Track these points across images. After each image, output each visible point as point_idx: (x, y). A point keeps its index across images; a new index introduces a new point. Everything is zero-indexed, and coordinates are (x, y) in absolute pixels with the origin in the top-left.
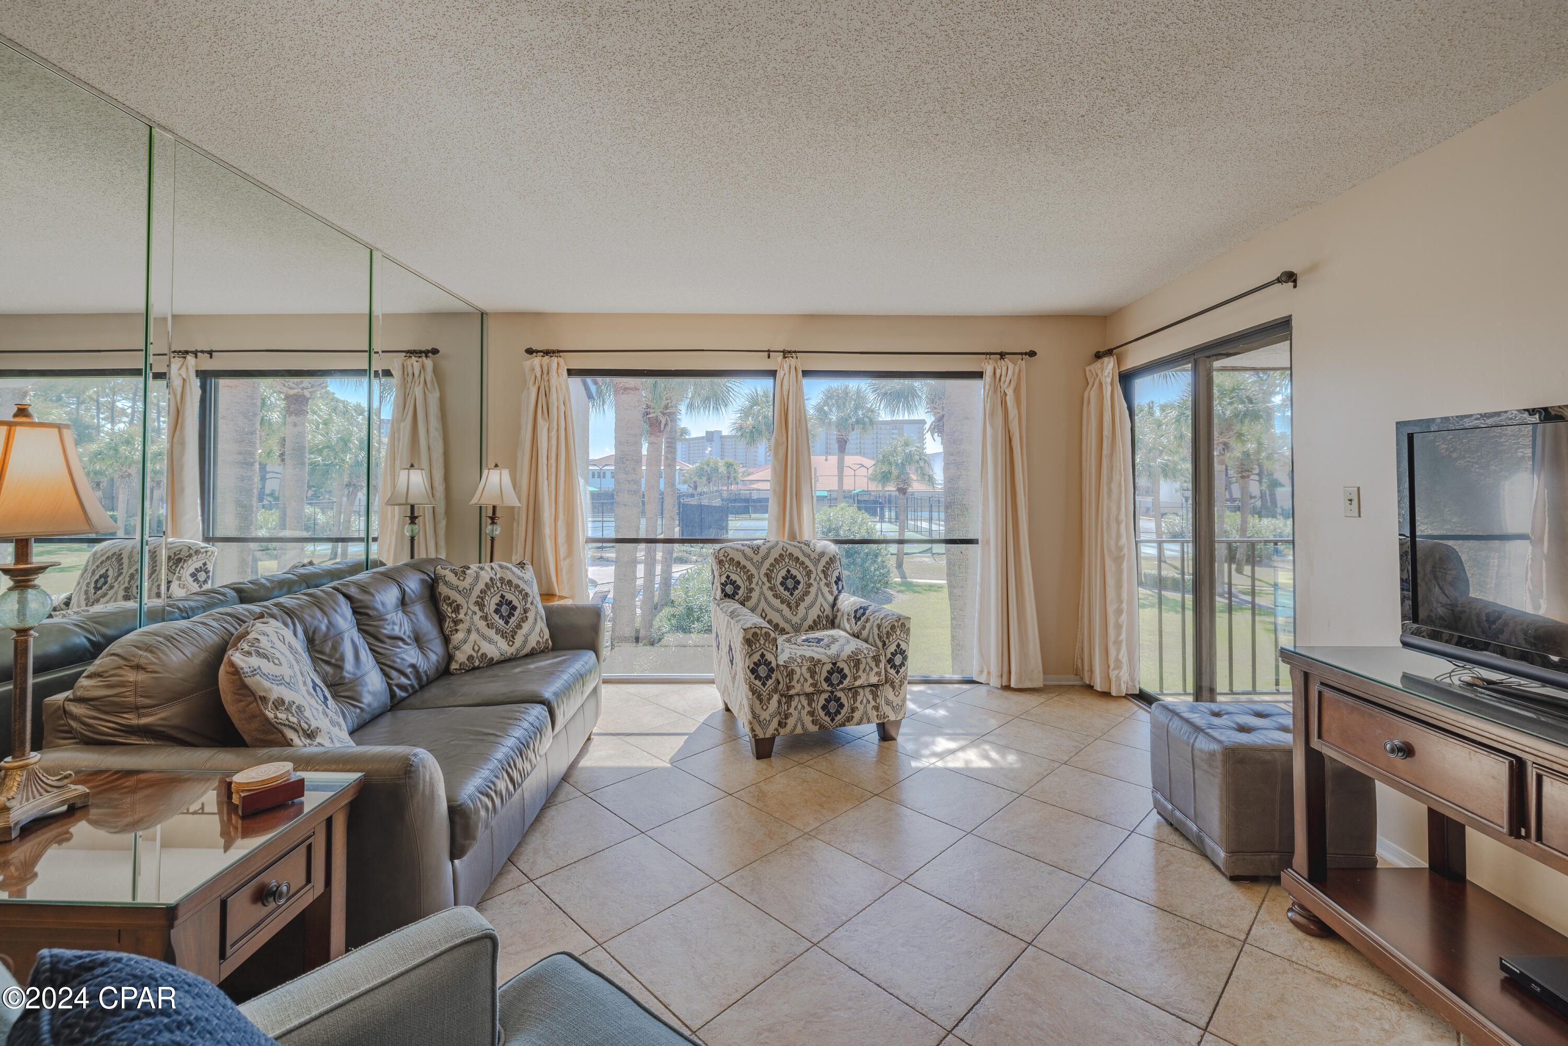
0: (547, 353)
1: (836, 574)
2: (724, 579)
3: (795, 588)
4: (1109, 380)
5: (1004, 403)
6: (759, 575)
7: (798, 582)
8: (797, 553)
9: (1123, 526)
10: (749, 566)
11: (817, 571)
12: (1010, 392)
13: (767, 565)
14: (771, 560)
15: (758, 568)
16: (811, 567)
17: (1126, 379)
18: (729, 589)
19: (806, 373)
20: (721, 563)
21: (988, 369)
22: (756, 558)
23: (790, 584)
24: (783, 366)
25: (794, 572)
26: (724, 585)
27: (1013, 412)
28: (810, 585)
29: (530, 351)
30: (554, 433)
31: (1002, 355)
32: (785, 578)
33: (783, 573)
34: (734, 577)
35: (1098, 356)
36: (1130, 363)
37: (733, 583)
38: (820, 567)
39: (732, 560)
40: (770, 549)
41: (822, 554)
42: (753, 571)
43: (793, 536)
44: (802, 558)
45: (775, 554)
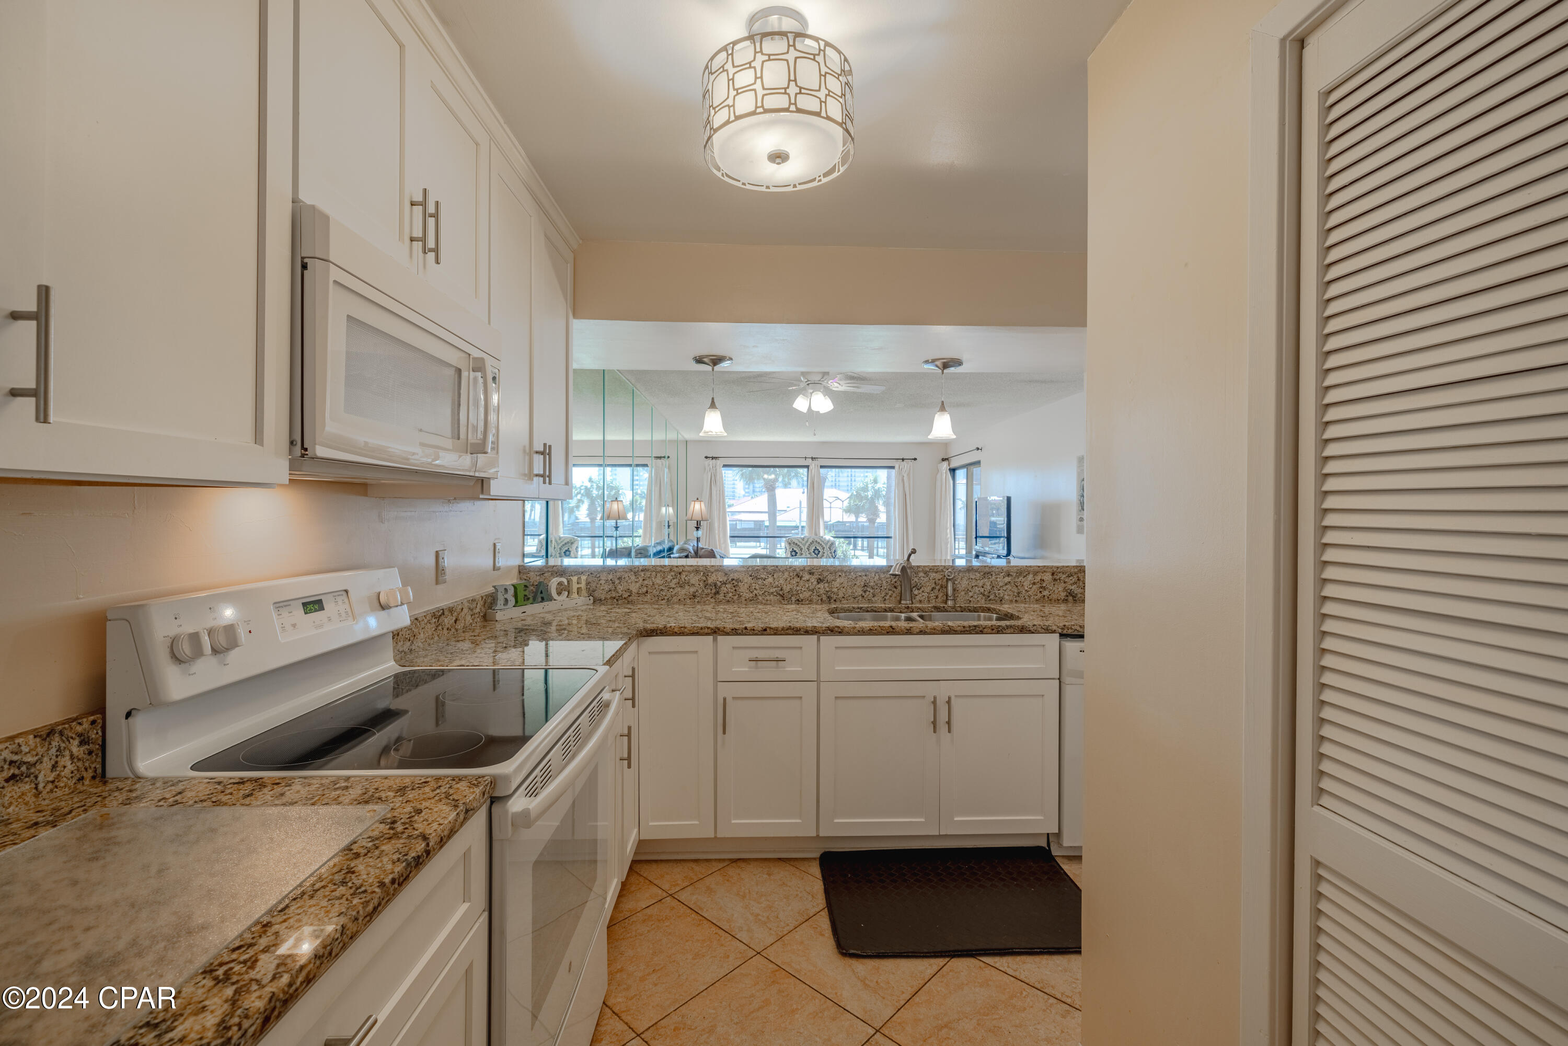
0: (713, 458)
1: (834, 549)
2: (791, 550)
3: (818, 554)
4: (945, 471)
5: (903, 480)
6: (805, 548)
7: (819, 552)
8: (819, 541)
9: (948, 531)
10: (801, 545)
11: (827, 548)
12: (905, 475)
13: (807, 545)
14: (809, 543)
15: (804, 545)
16: (824, 546)
17: (953, 471)
18: (793, 553)
19: (822, 467)
20: (790, 543)
21: (897, 467)
22: (803, 542)
23: (816, 552)
24: (813, 465)
25: (818, 548)
26: (791, 552)
27: (906, 484)
28: (824, 553)
29: (706, 457)
30: (718, 492)
31: (903, 460)
32: (815, 550)
33: (814, 548)
34: (795, 549)
35: (943, 460)
36: (953, 465)
37: (795, 551)
38: (828, 546)
39: (794, 543)
40: (808, 539)
41: (828, 541)
42: (802, 547)
43: (816, 534)
44: (821, 542)
45: (810, 541)
